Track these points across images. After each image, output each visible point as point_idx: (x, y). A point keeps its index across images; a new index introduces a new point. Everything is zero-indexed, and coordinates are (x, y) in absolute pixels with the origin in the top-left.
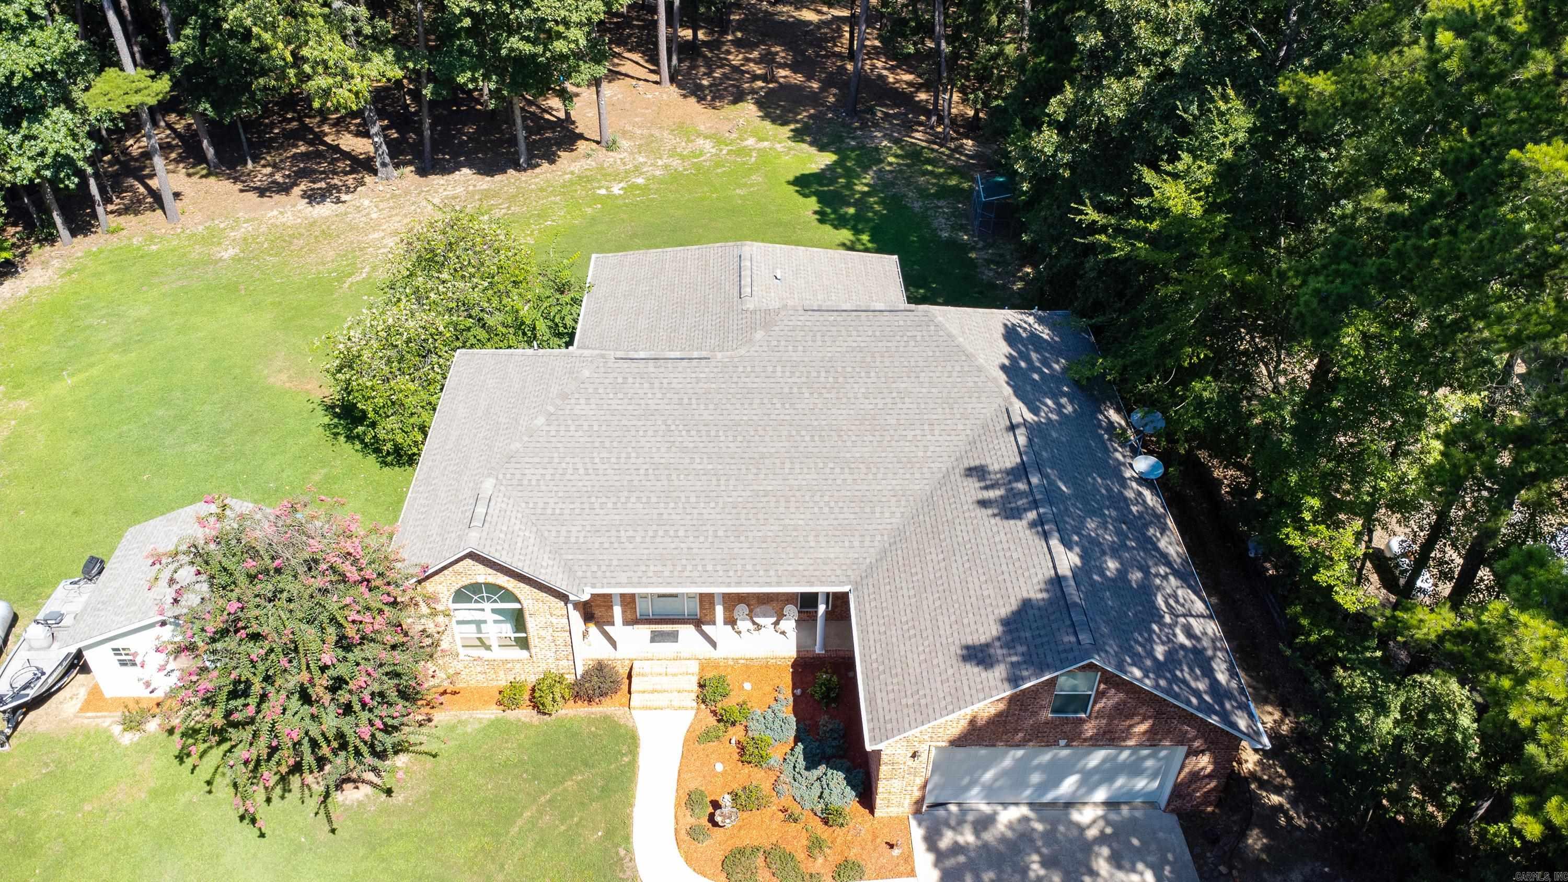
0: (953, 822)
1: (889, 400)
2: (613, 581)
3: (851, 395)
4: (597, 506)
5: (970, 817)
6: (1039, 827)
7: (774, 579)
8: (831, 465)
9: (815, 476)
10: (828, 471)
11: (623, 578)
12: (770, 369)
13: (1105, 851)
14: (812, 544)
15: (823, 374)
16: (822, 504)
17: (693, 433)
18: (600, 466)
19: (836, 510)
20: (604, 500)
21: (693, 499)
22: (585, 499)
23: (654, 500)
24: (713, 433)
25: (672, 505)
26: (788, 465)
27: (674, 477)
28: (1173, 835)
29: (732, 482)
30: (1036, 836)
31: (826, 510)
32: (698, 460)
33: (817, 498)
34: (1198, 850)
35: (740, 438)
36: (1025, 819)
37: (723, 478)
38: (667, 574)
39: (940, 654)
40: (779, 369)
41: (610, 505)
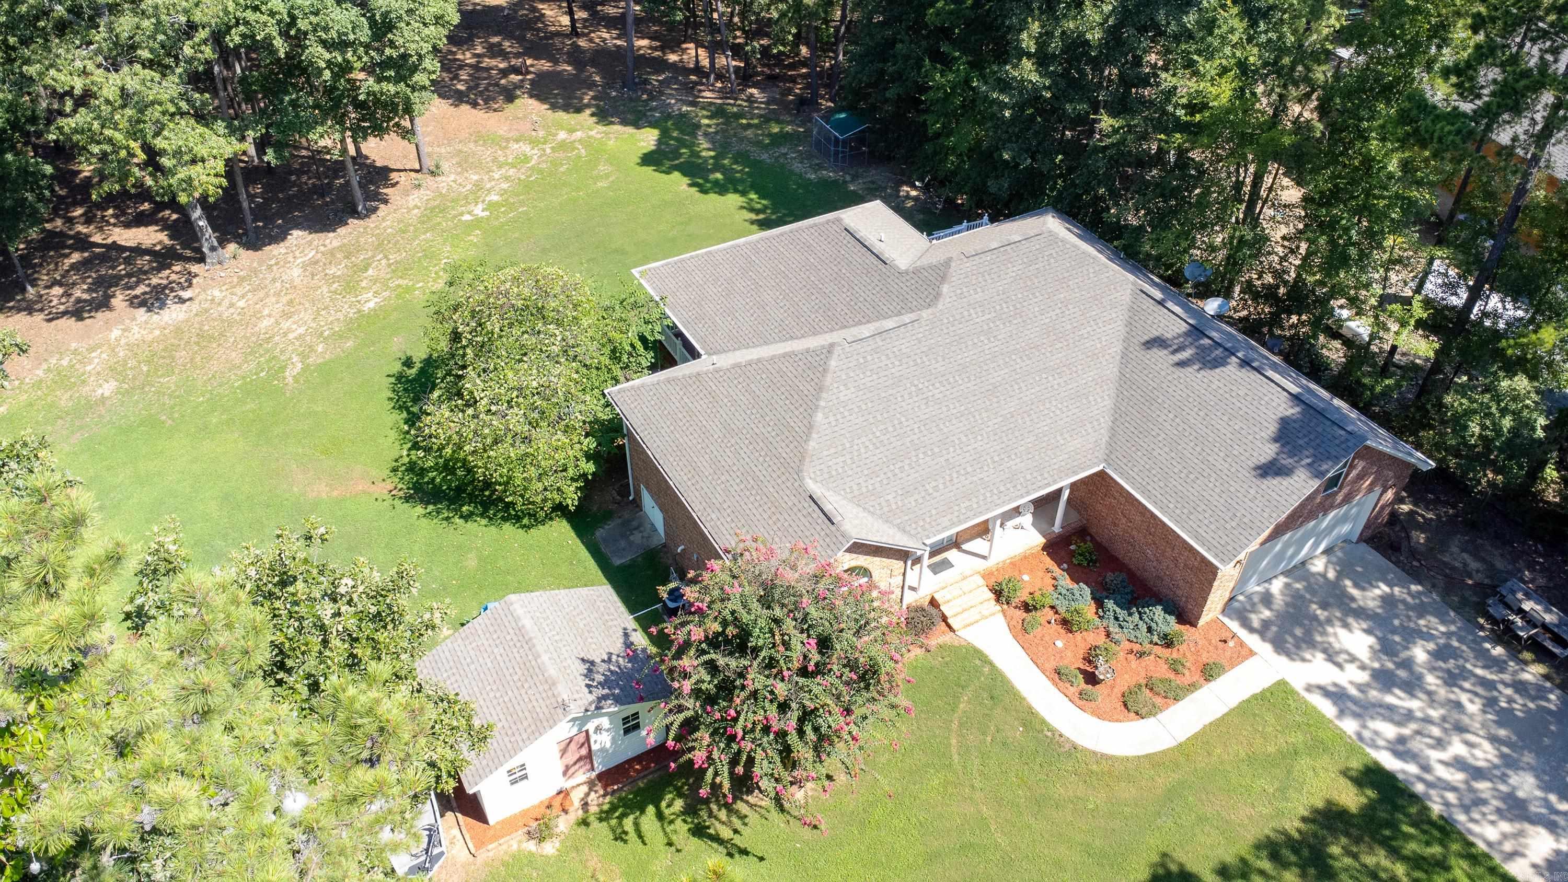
0: (1248, 607)
1: (1058, 311)
2: (940, 528)
3: (1031, 316)
4: (897, 471)
5: (1256, 599)
6: (1298, 586)
7: (1050, 479)
8: (1044, 376)
9: (1038, 389)
10: (1044, 381)
11: (945, 521)
12: (966, 313)
13: (1348, 583)
14: (1062, 442)
15: (1004, 305)
16: (1053, 409)
17: (937, 385)
18: (882, 438)
19: (1065, 409)
20: (900, 464)
21: (964, 439)
22: (886, 470)
23: (936, 450)
24: (951, 380)
25: (951, 449)
26: (1016, 387)
27: (942, 426)
28: (1373, 556)
29: (984, 415)
30: (1302, 592)
31: (1058, 412)
32: (952, 406)
33: (1048, 405)
34: (1393, 559)
35: (973, 378)
36: (1287, 585)
37: (976, 414)
38: (975, 506)
39: (1232, 483)
40: (972, 311)
41: (906, 467)
